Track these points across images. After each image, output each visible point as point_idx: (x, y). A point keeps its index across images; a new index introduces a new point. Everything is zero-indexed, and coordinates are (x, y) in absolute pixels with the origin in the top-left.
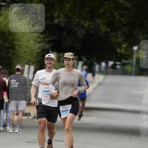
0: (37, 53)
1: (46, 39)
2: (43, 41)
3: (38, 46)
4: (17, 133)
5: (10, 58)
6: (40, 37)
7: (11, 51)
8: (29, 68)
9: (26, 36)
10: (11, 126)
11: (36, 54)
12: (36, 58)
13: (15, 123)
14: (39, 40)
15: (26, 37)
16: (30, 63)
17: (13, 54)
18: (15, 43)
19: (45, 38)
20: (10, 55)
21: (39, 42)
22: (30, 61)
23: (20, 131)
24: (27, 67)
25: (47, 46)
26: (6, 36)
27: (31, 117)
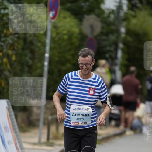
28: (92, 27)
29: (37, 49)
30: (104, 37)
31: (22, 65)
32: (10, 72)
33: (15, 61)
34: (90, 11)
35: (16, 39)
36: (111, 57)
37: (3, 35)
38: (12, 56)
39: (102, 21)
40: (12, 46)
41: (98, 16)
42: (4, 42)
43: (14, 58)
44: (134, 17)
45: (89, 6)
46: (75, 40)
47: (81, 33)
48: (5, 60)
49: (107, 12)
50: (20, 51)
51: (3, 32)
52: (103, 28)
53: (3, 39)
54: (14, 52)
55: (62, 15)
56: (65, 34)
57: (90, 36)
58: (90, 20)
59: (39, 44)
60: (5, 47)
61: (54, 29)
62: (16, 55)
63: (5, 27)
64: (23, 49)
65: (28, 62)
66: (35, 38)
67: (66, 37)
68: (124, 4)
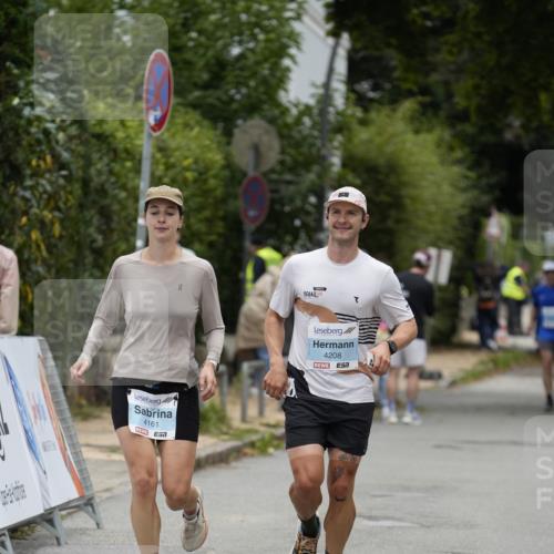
0: (461, 218)
1: (484, 181)
2: (474, 187)
3: (461, 199)
4: (407, 424)
5: (390, 233)
6: (466, 177)
7: (393, 213)
8: (439, 257)
9: (432, 174)
10: (393, 406)
11: (455, 222)
12: (455, 229)
13: (403, 399)
14: (463, 184)
15: (431, 178)
16: (440, 244)
17: (398, 221)
18: (404, 192)
19: (480, 177)
20: (390, 223)
21: (464, 190)
22: (439, 238)
23: (414, 419)
24: (433, 252)
25: (485, 199)
26: (381, 177)
27: (443, 383)
28: (256, 149)
29: (116, 207)
30: (288, 177)
31: (79, 246)
32: (49, 267)
33: (61, 237)
34: (252, 109)
35: (61, 181)
36: (304, 225)
37: (28, 172)
38: (52, 223)
39: (281, 136)
40: (52, 200)
41: (272, 121)
42: (32, 188)
43: (57, 230)
44: (364, 123)
45: (248, 96)
46: (212, 182)
47: (229, 165)
48: (35, 235)
49: (294, 111)
50: (73, 213)
51: (29, 163)
52: (283, 152)
53: (29, 183)
54: (57, 214)
55: (179, 121)
56: (187, 169)
57: (251, 173)
58: (252, 130)
59: (123, 195)
60: (34, 202)
61: (158, 155)
62: (62, 221)
63: (33, 152)
64: (81, 206)
65: (94, 241)
66: (113, 179)
67: (190, 175)
68: (336, 90)
